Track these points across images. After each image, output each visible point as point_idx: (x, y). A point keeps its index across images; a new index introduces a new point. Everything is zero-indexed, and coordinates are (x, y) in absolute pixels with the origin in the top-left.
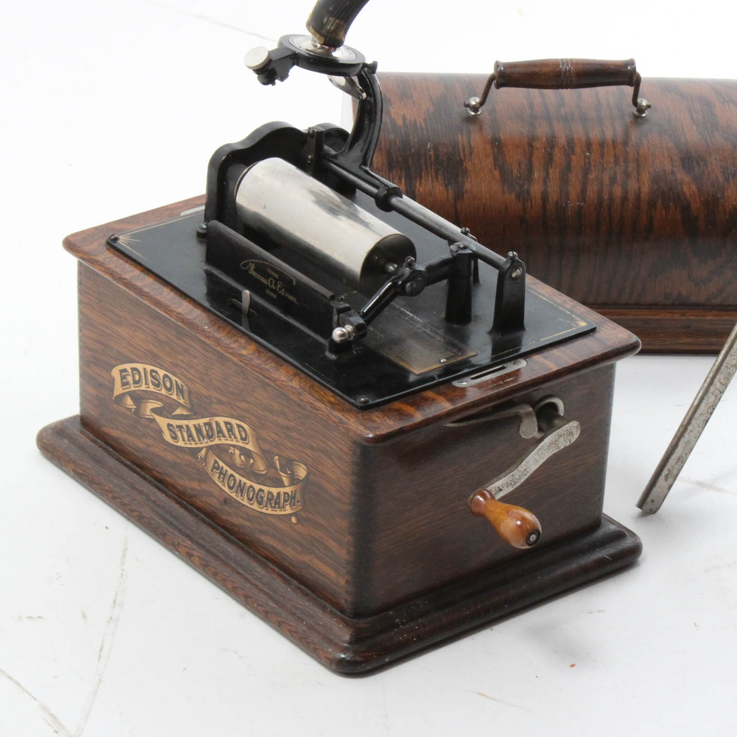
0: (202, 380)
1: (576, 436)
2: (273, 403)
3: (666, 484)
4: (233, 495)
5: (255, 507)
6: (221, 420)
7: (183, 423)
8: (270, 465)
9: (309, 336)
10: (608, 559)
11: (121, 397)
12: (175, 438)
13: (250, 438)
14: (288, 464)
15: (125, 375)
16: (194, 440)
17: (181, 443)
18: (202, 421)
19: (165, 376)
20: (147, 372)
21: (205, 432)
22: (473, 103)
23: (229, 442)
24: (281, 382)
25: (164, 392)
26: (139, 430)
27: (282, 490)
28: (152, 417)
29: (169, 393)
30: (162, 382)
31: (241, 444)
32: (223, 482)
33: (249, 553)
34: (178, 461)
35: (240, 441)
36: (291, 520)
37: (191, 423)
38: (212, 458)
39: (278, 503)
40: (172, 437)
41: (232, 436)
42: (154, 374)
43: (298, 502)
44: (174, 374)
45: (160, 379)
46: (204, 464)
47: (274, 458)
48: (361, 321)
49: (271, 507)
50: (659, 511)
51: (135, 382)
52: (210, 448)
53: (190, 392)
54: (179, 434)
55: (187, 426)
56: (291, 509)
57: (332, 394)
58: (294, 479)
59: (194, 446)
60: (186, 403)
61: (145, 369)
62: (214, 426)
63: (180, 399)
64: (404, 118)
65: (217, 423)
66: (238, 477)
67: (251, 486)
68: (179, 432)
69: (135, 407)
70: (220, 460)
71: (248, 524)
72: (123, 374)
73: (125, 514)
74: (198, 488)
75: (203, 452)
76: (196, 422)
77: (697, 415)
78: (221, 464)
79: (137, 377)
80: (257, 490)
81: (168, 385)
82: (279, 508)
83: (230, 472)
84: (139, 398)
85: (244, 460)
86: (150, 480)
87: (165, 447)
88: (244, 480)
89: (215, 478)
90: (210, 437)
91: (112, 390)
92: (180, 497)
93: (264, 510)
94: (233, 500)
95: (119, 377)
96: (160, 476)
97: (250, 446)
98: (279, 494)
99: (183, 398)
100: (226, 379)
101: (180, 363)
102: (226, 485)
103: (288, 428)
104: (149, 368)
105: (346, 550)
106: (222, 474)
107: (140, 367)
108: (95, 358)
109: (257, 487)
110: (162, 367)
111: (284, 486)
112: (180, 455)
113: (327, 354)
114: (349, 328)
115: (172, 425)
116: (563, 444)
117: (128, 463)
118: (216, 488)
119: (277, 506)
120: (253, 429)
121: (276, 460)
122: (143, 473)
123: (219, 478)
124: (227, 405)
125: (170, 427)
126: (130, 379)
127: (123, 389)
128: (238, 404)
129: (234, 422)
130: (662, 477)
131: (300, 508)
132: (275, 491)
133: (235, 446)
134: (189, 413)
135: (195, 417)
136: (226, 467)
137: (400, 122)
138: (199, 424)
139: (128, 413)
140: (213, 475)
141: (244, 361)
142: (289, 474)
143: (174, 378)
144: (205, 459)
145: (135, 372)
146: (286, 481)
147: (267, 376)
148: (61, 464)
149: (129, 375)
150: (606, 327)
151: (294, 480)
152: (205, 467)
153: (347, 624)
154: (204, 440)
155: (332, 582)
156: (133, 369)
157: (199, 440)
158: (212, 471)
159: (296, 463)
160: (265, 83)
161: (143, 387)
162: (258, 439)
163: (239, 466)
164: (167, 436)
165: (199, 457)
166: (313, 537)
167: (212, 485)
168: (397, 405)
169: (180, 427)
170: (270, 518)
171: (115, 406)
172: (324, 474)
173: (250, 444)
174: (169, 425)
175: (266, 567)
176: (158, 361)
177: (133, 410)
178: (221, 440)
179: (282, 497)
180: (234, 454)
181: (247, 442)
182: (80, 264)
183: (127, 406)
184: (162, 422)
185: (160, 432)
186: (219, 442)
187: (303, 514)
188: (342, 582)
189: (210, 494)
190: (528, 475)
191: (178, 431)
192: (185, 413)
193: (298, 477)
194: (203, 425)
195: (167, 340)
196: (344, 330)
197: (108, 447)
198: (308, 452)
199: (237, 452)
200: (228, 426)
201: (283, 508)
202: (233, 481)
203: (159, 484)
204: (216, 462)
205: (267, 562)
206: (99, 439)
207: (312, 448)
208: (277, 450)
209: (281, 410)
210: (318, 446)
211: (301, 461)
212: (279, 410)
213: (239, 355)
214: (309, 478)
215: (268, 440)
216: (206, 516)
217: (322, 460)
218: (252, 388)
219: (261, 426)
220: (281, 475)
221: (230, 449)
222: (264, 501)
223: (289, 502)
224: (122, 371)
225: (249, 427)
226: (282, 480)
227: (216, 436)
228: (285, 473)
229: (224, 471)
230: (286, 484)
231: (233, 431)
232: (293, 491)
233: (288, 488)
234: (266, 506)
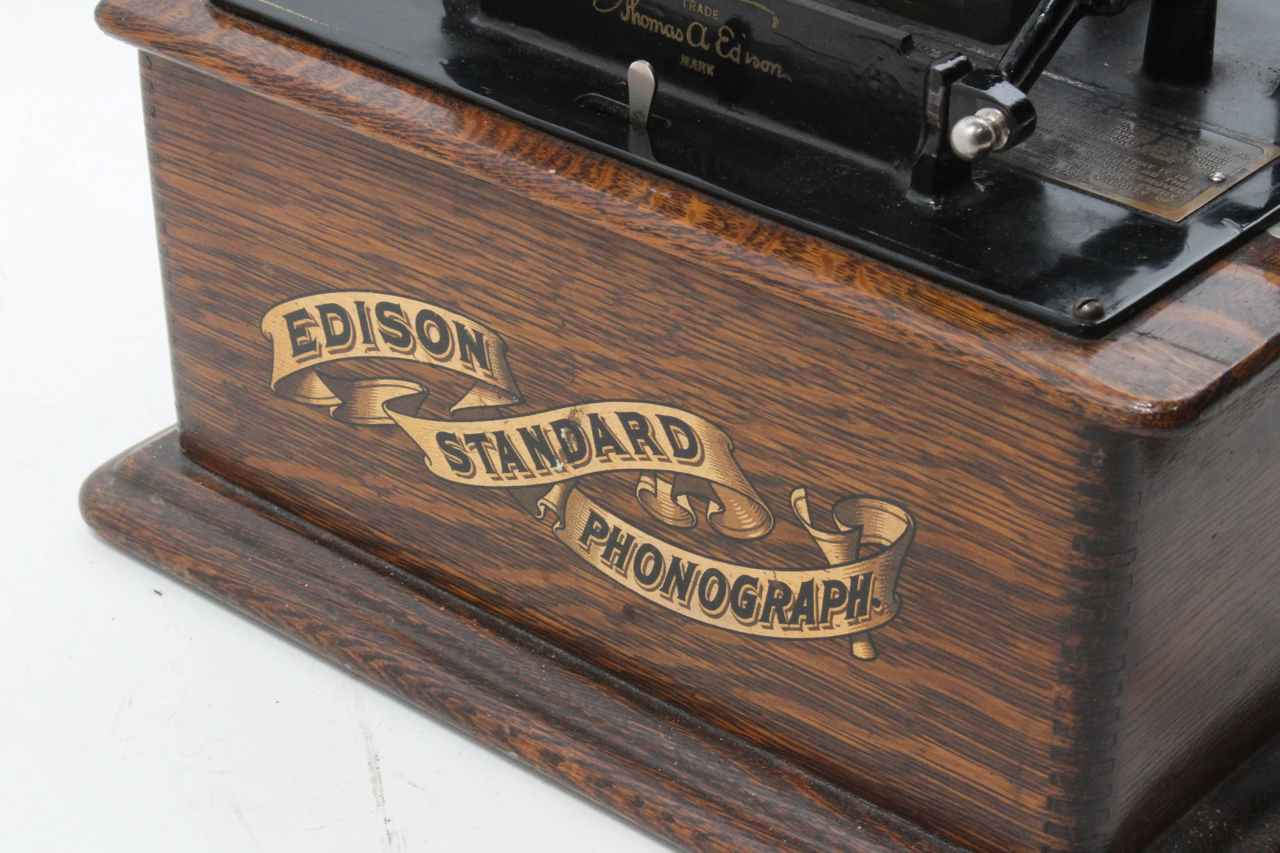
0: (542, 312)
2: (783, 351)
4: (656, 596)
5: (729, 621)
6: (608, 412)
7: (489, 427)
8: (778, 514)
11: (296, 379)
12: (465, 466)
13: (708, 449)
14: (839, 509)
15: (303, 326)
16: (522, 468)
17: (482, 479)
18: (544, 420)
19: (423, 316)
20: (369, 310)
21: (557, 446)
23: (638, 464)
25: (421, 354)
26: (355, 457)
27: (819, 577)
28: (391, 422)
29: (443, 356)
30: (414, 332)
31: (675, 466)
32: (620, 565)
33: (713, 739)
34: (477, 521)
35: (674, 459)
36: (851, 650)
37: (511, 427)
39: (809, 611)
40: (454, 466)
41: (647, 449)
42: (387, 314)
43: (876, 603)
44: (452, 307)
45: (409, 324)
46: (557, 525)
47: (790, 496)
48: (1020, 96)
49: (782, 620)
51: (332, 340)
52: (573, 484)
53: (504, 349)
54: (475, 457)
55: (500, 435)
56: (850, 624)
57: (981, 304)
58: (860, 546)
59: (521, 481)
60: (492, 377)
61: (360, 305)
62: (587, 427)
63: (474, 370)
65: (595, 420)
66: (668, 551)
67: (712, 572)
68: (476, 450)
69: (337, 401)
70: (608, 511)
71: (704, 665)
72: (297, 323)
73: (348, 666)
74: (541, 584)
75: (554, 496)
76: (527, 422)
78: (612, 521)
79: (338, 328)
80: (732, 581)
81: (435, 336)
82: (810, 621)
83: (642, 538)
84: (346, 380)
85: (688, 507)
86: (395, 573)
87: (433, 490)
88: (688, 558)
89: (596, 556)
90: (572, 457)
91: (268, 366)
92: (486, 609)
93: (758, 630)
94: (654, 608)
95: (286, 333)
96: (421, 562)
97: (708, 470)
98: (807, 588)
99: (483, 365)
100: (620, 302)
101: (469, 277)
102: (631, 572)
103: (840, 413)
104: (372, 300)
105: (1051, 723)
106: (618, 546)
107: (346, 300)
108: (209, 293)
109: (732, 572)
110: (411, 293)
111: (826, 565)
112: (479, 506)
113: (913, 197)
114: (992, 116)
115: (452, 437)
117: (327, 536)
118: (598, 581)
119: (803, 617)
120: (719, 427)
121: (800, 498)
122: (372, 558)
123: (606, 556)
124: (626, 370)
125: (447, 442)
126: (318, 334)
127: (300, 361)
128: (664, 364)
129: (650, 411)
132: (794, 580)
133: (655, 474)
134: (504, 401)
135: (520, 410)
136: (627, 529)
138: (537, 428)
139: (320, 418)
140: (588, 551)
141: (691, 246)
142: (845, 533)
143: (449, 317)
144: (561, 513)
145: (329, 315)
146: (831, 550)
147: (771, 276)
148: (157, 559)
149: (316, 325)
151: (860, 549)
152: (560, 533)
154: (554, 464)
155: (996, 803)
156: (324, 309)
157: (539, 466)
158: (584, 539)
159: (866, 502)
161: (360, 350)
163: (670, 522)
164: (440, 465)
165: (542, 508)
166: (929, 692)
167: (584, 574)
169: (478, 440)
170: (778, 648)
171: (280, 405)
172: (971, 525)
173: (706, 463)
174: (442, 437)
176: (401, 278)
177: (332, 409)
178: (609, 460)
179: (821, 594)
180: (655, 495)
181: (695, 459)
182: (147, 62)
183: (315, 402)
184: (421, 430)
185: (419, 455)
186: (606, 467)
187: (891, 633)
188: (1034, 802)
189: (580, 598)
191: (471, 448)
192: (490, 401)
193: (877, 540)
194: (550, 428)
195: (425, 222)
196: (978, 122)
197: (264, 503)
198: (914, 470)
199: (665, 488)
200: (631, 423)
201: (824, 620)
202: (652, 563)
203: (422, 582)
204: (594, 517)
205: (771, 756)
206: (240, 486)
207: (926, 459)
208: (801, 474)
209: (814, 366)
210: (949, 452)
211: (886, 495)
212: (805, 366)
213: (674, 232)
214: (917, 540)
215: (769, 449)
216: (568, 650)
217: (962, 489)
218: (710, 316)
219: (745, 413)
220: (814, 538)
221: (639, 481)
222: (759, 606)
223: (844, 606)
224: (291, 318)
225: (702, 421)
226: (820, 550)
227: (594, 452)
228: (829, 532)
229: (622, 536)
230: (833, 559)
231: (650, 434)
232: (857, 577)
233: (841, 569)
234: (765, 618)
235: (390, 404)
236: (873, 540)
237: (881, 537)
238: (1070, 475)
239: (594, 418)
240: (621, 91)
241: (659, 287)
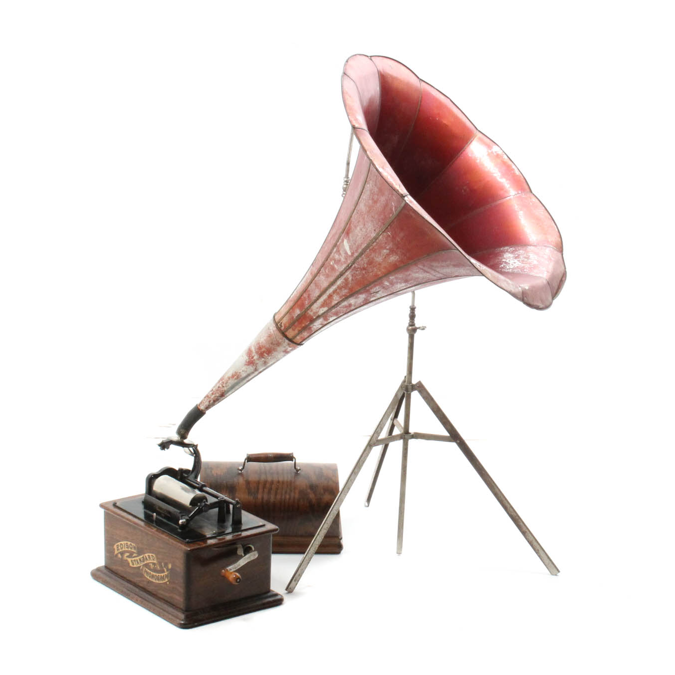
0: (141, 543)
1: (257, 556)
2: (161, 546)
4: (150, 579)
5: (157, 581)
6: (147, 555)
7: (136, 558)
8: (161, 566)
9: (172, 525)
11: (117, 555)
12: (133, 564)
13: (155, 559)
14: (166, 564)
17: (135, 566)
18: (141, 557)
20: (125, 544)
21: (142, 560)
22: (240, 468)
23: (149, 562)
24: (163, 538)
25: (130, 549)
26: (122, 565)
27: (164, 574)
28: (126, 559)
29: (132, 549)
32: (147, 576)
33: (156, 598)
34: (134, 572)
35: (152, 560)
36: (167, 583)
37: (138, 558)
38: (145, 568)
39: (163, 579)
42: (127, 544)
43: (169, 576)
44: (133, 543)
45: (129, 545)
47: (162, 564)
48: (188, 518)
49: (161, 580)
52: (143, 565)
53: (137, 548)
56: (167, 579)
57: (178, 539)
59: (139, 566)
60: (136, 552)
62: (145, 557)
64: (217, 474)
69: (121, 557)
71: (155, 588)
74: (140, 580)
75: (142, 567)
76: (139, 557)
78: (147, 569)
79: (122, 547)
81: (131, 547)
83: (150, 571)
84: (122, 553)
85: (153, 567)
86: (126, 581)
87: (130, 568)
88: (153, 573)
89: (145, 575)
91: (114, 552)
92: (135, 584)
93: (159, 582)
94: (151, 581)
95: (116, 548)
96: (128, 579)
97: (155, 562)
99: (135, 550)
100: (148, 541)
101: (135, 539)
103: (166, 553)
104: (125, 542)
105: (183, 589)
106: (147, 573)
107: (122, 543)
108: (109, 543)
109: (157, 575)
110: (130, 541)
111: (165, 572)
112: (135, 570)
113: (178, 530)
114: (184, 520)
116: (252, 558)
117: (120, 577)
118: (145, 578)
120: (156, 556)
122: (123, 579)
124: (148, 549)
125: (132, 561)
126: (120, 548)
127: (118, 552)
128: (151, 548)
129: (150, 554)
131: (169, 578)
132: (162, 575)
133: (151, 563)
136: (148, 571)
137: (215, 475)
139: (119, 559)
142: (166, 568)
143: (133, 544)
144: (142, 570)
145: (121, 545)
146: (165, 570)
148: (98, 580)
149: (119, 546)
151: (168, 570)
152: (142, 572)
153: (183, 613)
154: (142, 563)
155: (179, 601)
157: (140, 563)
158: (144, 573)
159: (168, 563)
160: (162, 450)
161: (124, 549)
162: (157, 558)
163: (152, 569)
164: (131, 565)
165: (140, 569)
166: (173, 587)
169: (135, 560)
170: (161, 584)
171: (115, 558)
172: (176, 565)
175: (160, 601)
176: (128, 539)
178: (147, 561)
179: (165, 576)
182: (105, 512)
183: (119, 557)
184: (129, 560)
185: (129, 563)
187: (170, 580)
188: (181, 600)
189: (143, 581)
190: (241, 566)
191: (134, 562)
192: (136, 555)
193: (169, 568)
195: (130, 532)
196: (182, 521)
197: (113, 573)
198: (172, 559)
199: (151, 565)
200: (149, 556)
201: (165, 580)
202: (150, 575)
203: (128, 581)
206: (111, 571)
208: (163, 561)
210: (174, 556)
211: (170, 563)
214: (172, 568)
215: (160, 558)
216: (142, 588)
217: (175, 561)
218: (155, 542)
219: (158, 554)
221: (149, 564)
223: (167, 577)
224: (117, 545)
227: (145, 561)
232: (168, 573)
235: (127, 557)
240: (152, 516)
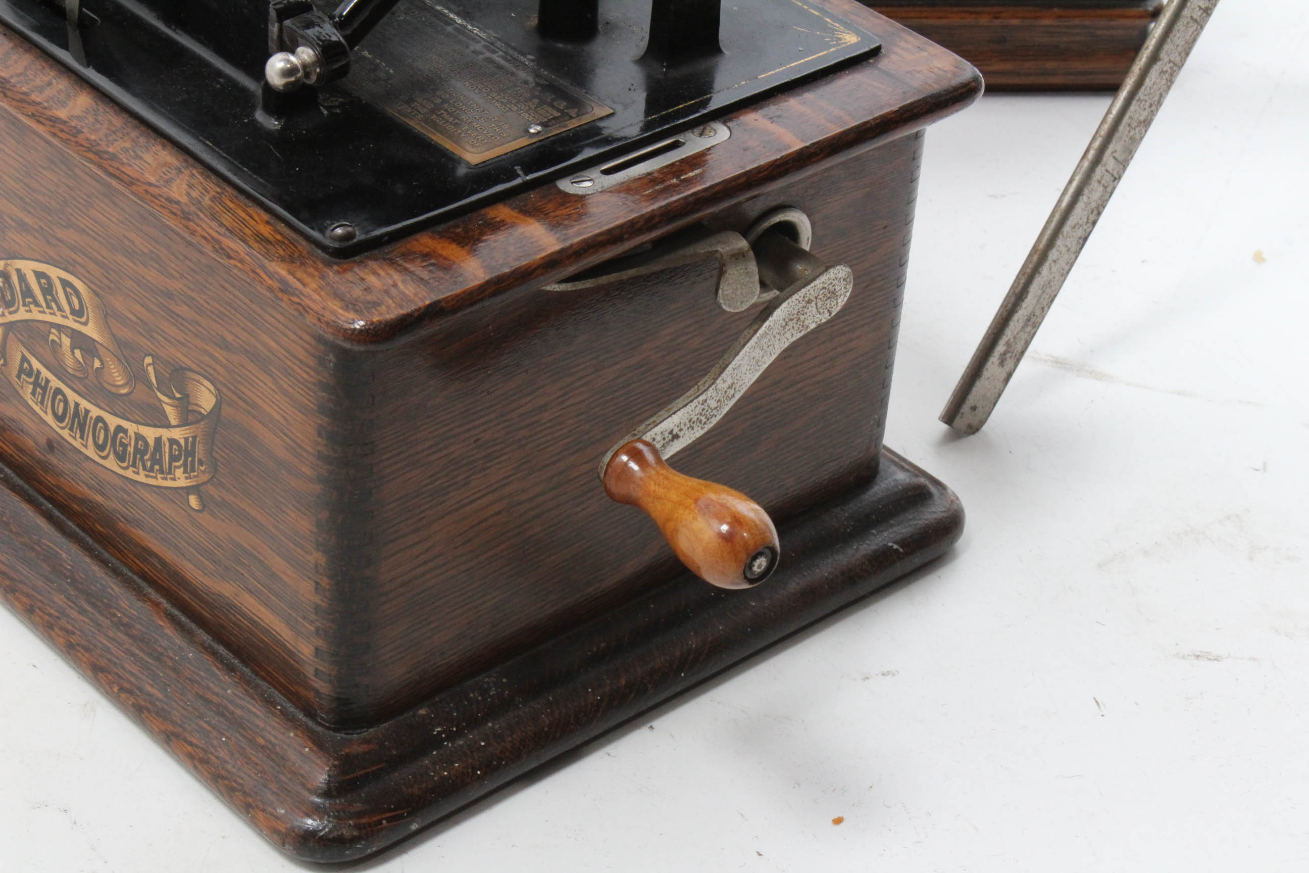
1: (842, 301)
2: (132, 236)
3: (1001, 373)
4: (65, 433)
5: (111, 463)
6: (28, 267)
8: (137, 376)
9: (219, 73)
10: (897, 550)
13: (91, 313)
14: (175, 377)
23: (48, 318)
24: (146, 187)
27: (165, 434)
31: (71, 323)
32: (42, 402)
35: (70, 317)
38: (17, 351)
39: (160, 462)
41: (53, 305)
43: (201, 463)
46: (2, 362)
47: (143, 361)
48: (336, 36)
49: (145, 468)
50: (985, 428)
52: (10, 328)
56: (187, 478)
57: (266, 217)
58: (189, 412)
62: (15, 279)
65: (20, 274)
66: (72, 396)
67: (99, 419)
70: (34, 355)
71: (99, 499)
77: (1066, 229)
78: (36, 365)
80: (112, 429)
82: (161, 471)
83: (55, 383)
85: (81, 360)
88: (84, 404)
89: (27, 392)
90: (8, 304)
93: (129, 474)
94: (66, 444)
97: (91, 331)
98: (158, 443)
100: (29, 175)
102: (49, 411)
103: (169, 295)
105: (313, 584)
106: (40, 386)
109: (113, 421)
111: (168, 426)
113: (260, 116)
114: (305, 54)
116: (814, 319)
118: (29, 414)
119: (157, 467)
120: (96, 293)
121: (149, 365)
123: (33, 393)
124: (37, 235)
128: (60, 233)
129: (55, 273)
130: (994, 359)
131: (205, 478)
132: (150, 434)
133: (60, 328)
136: (45, 373)
140: (21, 387)
141: (61, 135)
142: (178, 399)
146: (171, 414)
147: (111, 170)
150: (903, 44)
151: (188, 415)
153: (319, 744)
155: (284, 647)
158: (19, 377)
159: (190, 374)
162: (107, 315)
163: (70, 371)
166: (238, 545)
167: (21, 407)
168: (425, 241)
170: (143, 492)
172: (255, 406)
173: (91, 324)
175: (141, 595)
178: (30, 311)
179: (167, 450)
180: (61, 346)
181: (83, 320)
186: (28, 316)
187: (212, 491)
188: (307, 650)
189: (18, 427)
190: (738, 396)
193: (199, 409)
196: (293, 58)
198: (219, 354)
199: (66, 341)
200: (43, 281)
201: (170, 473)
202: (62, 405)
204: (24, 359)
205: (144, 584)
207: (225, 345)
208: (149, 344)
209: (152, 252)
210: (239, 340)
211: (203, 372)
212: (146, 251)
213: (51, 121)
214: (223, 413)
215: (130, 319)
216: (15, 472)
217: (248, 373)
218: (85, 197)
219: (112, 286)
220: (160, 400)
221: (50, 333)
222: (130, 454)
223: (181, 462)
225: (86, 287)
226: (164, 410)
227: (21, 303)
228: (169, 397)
229: (42, 379)
230: (173, 422)
231: (54, 293)
232: (188, 438)
233: (178, 429)
234: (134, 465)
236: (195, 408)
237: (200, 407)
238: (312, 373)
239: (18, 271)
241: (53, 167)
